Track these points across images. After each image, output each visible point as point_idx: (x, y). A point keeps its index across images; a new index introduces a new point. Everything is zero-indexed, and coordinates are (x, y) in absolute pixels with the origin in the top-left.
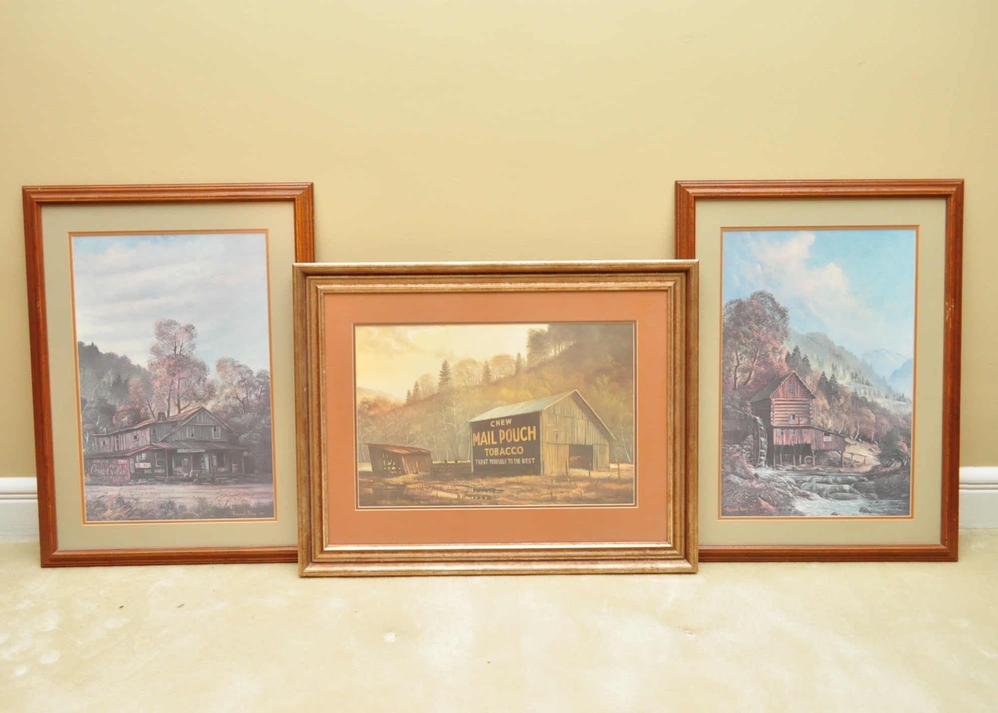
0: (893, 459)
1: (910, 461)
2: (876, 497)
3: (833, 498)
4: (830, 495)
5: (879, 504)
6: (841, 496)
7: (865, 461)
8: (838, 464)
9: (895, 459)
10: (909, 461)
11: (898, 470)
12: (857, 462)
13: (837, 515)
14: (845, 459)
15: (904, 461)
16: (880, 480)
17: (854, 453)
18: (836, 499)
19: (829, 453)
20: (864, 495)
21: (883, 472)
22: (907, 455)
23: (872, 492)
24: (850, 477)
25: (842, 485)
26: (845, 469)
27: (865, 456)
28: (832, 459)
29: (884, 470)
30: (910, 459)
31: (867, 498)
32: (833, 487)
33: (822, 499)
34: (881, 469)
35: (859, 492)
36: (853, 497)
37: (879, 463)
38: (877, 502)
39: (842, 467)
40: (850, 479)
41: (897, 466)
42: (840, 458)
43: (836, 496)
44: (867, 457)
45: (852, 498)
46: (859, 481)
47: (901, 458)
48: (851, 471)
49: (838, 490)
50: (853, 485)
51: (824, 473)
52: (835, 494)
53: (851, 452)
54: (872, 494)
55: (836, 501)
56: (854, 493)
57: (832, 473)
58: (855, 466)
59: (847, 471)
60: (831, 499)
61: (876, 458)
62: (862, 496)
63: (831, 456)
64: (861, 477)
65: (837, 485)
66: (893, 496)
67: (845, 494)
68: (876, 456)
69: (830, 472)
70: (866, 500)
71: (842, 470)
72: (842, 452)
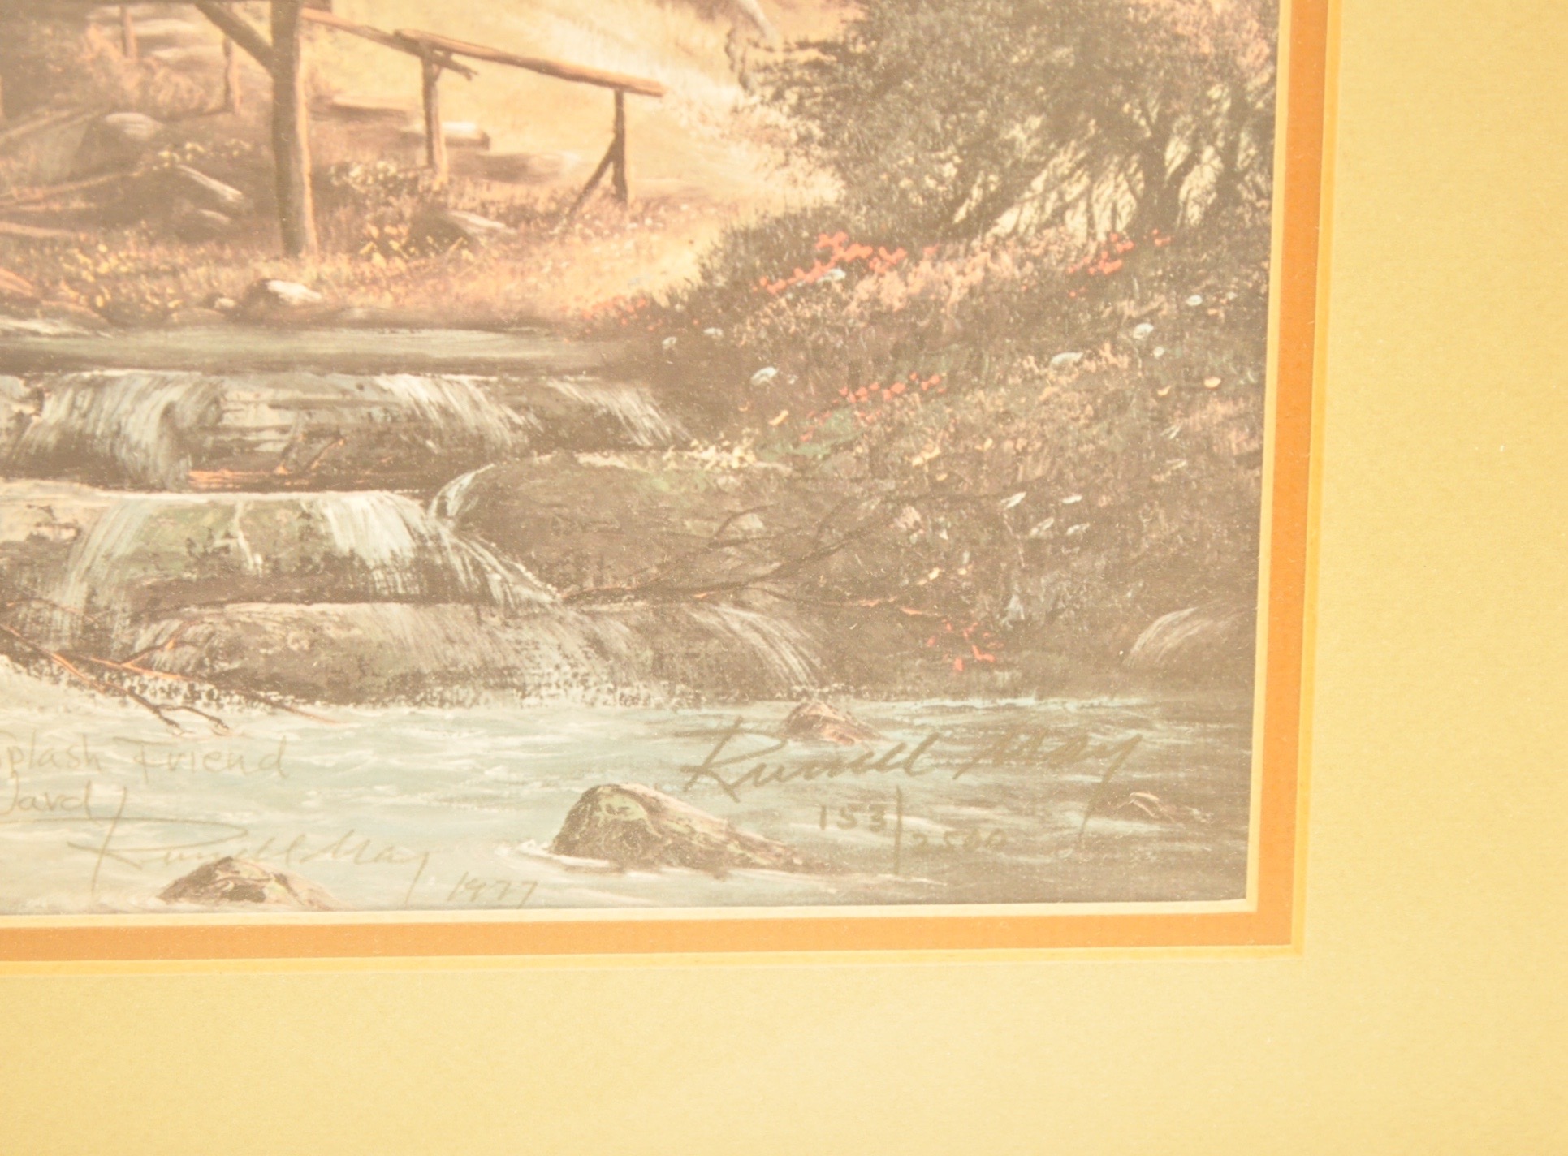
0: (1023, 133)
1: (1265, 162)
2: (789, 660)
3: (191, 673)
4: (144, 638)
5: (828, 744)
6: (298, 641)
7: (616, 155)
8: (230, 193)
9: (1059, 132)
10: (1247, 149)
11: (1092, 284)
12: (511, 170)
13: (248, 893)
14: (335, 129)
15: (1175, 152)
16: (836, 422)
17: (455, 32)
18: (224, 681)
19: (98, 37)
20: (617, 633)
21: (878, 315)
22: (1225, 68)
23: (734, 590)
24: (408, 388)
25: (304, 498)
26: (341, 265)
27: (621, 89)
28: (139, 125)
29: (894, 290)
30: (1264, 130)
31: (659, 668)
32: (178, 514)
33: (25, 681)
34: (858, 269)
35: (547, 595)
36: (468, 658)
37: (827, 189)
38: (801, 726)
39: (292, 245)
40: (416, 419)
41: (1076, 222)
42: (249, 115)
43: (234, 649)
44: (653, 92)
45: (449, 676)
46: (541, 441)
47: (1141, 115)
48: (418, 301)
49: (254, 562)
50: (454, 492)
51: (42, 329)
52: (208, 623)
53: (413, 24)
54: (729, 616)
55: (232, 708)
56: (481, 598)
57: (160, 320)
58: (477, 223)
59: (361, 303)
60: (155, 683)
61: (777, 116)
62: (598, 646)
63: (130, 84)
64: (568, 389)
65: (242, 501)
66: (1019, 634)
67: (360, 610)
68: (781, 80)
69: (117, 317)
70: (657, 692)
71: (294, 289)
72: (286, 28)
